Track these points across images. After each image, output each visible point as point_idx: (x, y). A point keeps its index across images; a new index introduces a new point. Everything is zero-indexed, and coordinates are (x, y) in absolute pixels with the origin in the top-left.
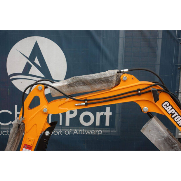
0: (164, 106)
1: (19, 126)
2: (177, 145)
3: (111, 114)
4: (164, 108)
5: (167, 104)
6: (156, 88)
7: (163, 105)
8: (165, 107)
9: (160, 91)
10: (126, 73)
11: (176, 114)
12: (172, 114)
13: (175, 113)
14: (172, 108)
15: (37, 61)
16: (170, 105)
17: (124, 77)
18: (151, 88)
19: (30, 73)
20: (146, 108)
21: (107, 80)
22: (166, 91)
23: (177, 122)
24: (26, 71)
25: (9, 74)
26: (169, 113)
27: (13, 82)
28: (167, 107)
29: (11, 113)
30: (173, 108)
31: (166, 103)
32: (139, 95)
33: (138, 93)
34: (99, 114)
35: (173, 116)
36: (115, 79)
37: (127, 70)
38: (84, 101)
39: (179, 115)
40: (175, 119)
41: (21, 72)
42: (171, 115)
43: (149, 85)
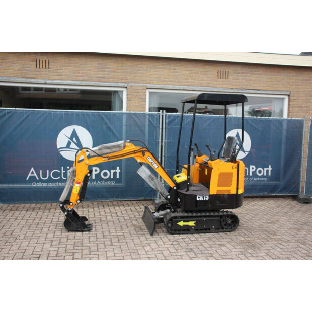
1: (73, 171)
2: (154, 179)
3: (120, 171)
4: (148, 160)
6: (143, 150)
9: (145, 151)
10: (129, 142)
11: (154, 163)
12: (152, 163)
14: (151, 159)
15: (74, 140)
17: (127, 144)
18: (141, 150)
19: (71, 147)
20: (139, 160)
21: (119, 146)
22: (149, 151)
23: (154, 167)
24: (68, 146)
25: (58, 148)
27: (61, 153)
29: (59, 172)
31: (149, 157)
32: (135, 153)
33: (135, 152)
34: (112, 171)
36: (123, 145)
37: (129, 141)
38: (107, 157)
40: (154, 165)
41: (65, 146)
43: (140, 148)
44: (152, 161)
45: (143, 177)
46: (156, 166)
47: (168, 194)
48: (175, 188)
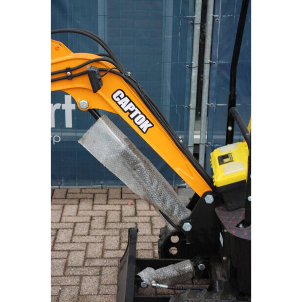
0: (116, 98)
2: (140, 164)
3: (73, 107)
4: (116, 102)
5: (121, 94)
7: (115, 96)
8: (118, 99)
11: (137, 112)
12: (131, 112)
13: (134, 110)
14: (129, 101)
16: (125, 96)
22: (119, 71)
23: (138, 126)
26: (126, 110)
28: (121, 99)
30: (131, 101)
31: (120, 92)
32: (69, 78)
35: (132, 116)
39: (142, 113)
40: (136, 120)
42: (128, 113)
43: (86, 61)
44: (131, 107)
45: (101, 160)
46: (145, 125)
47: (189, 213)
48: (209, 199)
